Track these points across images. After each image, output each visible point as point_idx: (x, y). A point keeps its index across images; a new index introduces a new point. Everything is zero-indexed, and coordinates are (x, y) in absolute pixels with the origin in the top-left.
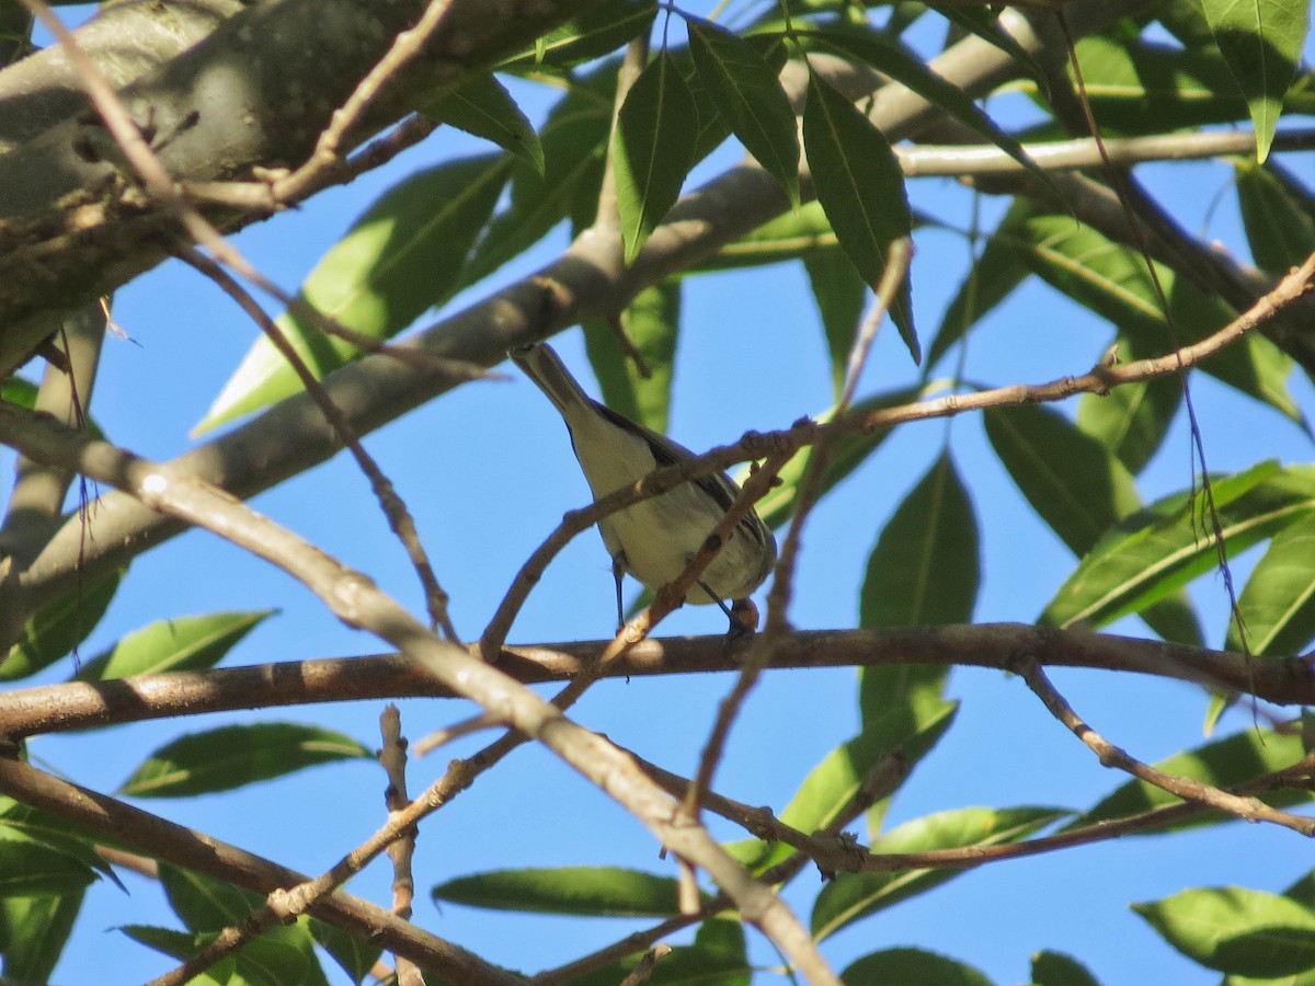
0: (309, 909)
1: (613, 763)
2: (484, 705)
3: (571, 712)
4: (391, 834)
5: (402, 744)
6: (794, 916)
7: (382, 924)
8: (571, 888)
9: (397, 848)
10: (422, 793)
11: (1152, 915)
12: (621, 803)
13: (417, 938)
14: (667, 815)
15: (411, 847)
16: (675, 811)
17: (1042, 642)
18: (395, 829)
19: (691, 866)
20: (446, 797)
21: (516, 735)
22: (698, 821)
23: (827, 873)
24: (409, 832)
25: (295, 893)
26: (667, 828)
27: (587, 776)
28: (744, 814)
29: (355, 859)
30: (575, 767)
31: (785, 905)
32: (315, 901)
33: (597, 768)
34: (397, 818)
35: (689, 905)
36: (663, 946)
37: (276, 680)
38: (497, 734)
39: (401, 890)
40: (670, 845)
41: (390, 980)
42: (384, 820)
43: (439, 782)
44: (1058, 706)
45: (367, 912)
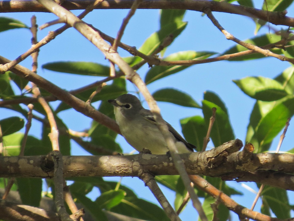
0: (9, 70)
1: (94, 34)
2: (59, 16)
3: (83, 20)
4: (32, 50)
5: (36, 26)
6: (141, 79)
7: (28, 74)
8: (80, 67)
9: (34, 55)
10: (42, 40)
11: (238, 83)
12: (95, 45)
13: (38, 78)
14: (108, 49)
15: (37, 55)
16: (110, 48)
17: (212, 5)
18: (34, 49)
19: (113, 64)
20: (48, 41)
21: (67, 26)
22: (116, 51)
23: (150, 65)
24: (37, 50)
25: (5, 65)
26: (107, 53)
27: (86, 37)
28: (128, 48)
29: (22, 57)
30: (83, 35)
31: (138, 75)
32: (11, 67)
33: (89, 36)
34: (34, 46)
35: (112, 74)
36: (104, 84)
37: (3, 5)
38: (63, 25)
39: (34, 66)
40: (108, 57)
41: (30, 90)
42: (31, 47)
43: (46, 37)
44: (215, 23)
45: (24, 70)
